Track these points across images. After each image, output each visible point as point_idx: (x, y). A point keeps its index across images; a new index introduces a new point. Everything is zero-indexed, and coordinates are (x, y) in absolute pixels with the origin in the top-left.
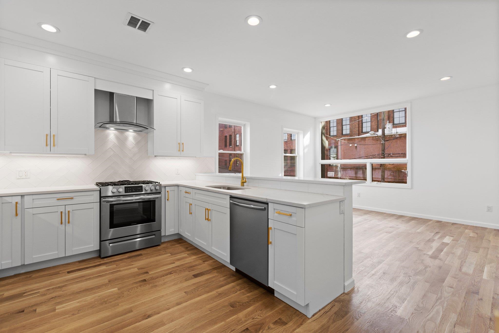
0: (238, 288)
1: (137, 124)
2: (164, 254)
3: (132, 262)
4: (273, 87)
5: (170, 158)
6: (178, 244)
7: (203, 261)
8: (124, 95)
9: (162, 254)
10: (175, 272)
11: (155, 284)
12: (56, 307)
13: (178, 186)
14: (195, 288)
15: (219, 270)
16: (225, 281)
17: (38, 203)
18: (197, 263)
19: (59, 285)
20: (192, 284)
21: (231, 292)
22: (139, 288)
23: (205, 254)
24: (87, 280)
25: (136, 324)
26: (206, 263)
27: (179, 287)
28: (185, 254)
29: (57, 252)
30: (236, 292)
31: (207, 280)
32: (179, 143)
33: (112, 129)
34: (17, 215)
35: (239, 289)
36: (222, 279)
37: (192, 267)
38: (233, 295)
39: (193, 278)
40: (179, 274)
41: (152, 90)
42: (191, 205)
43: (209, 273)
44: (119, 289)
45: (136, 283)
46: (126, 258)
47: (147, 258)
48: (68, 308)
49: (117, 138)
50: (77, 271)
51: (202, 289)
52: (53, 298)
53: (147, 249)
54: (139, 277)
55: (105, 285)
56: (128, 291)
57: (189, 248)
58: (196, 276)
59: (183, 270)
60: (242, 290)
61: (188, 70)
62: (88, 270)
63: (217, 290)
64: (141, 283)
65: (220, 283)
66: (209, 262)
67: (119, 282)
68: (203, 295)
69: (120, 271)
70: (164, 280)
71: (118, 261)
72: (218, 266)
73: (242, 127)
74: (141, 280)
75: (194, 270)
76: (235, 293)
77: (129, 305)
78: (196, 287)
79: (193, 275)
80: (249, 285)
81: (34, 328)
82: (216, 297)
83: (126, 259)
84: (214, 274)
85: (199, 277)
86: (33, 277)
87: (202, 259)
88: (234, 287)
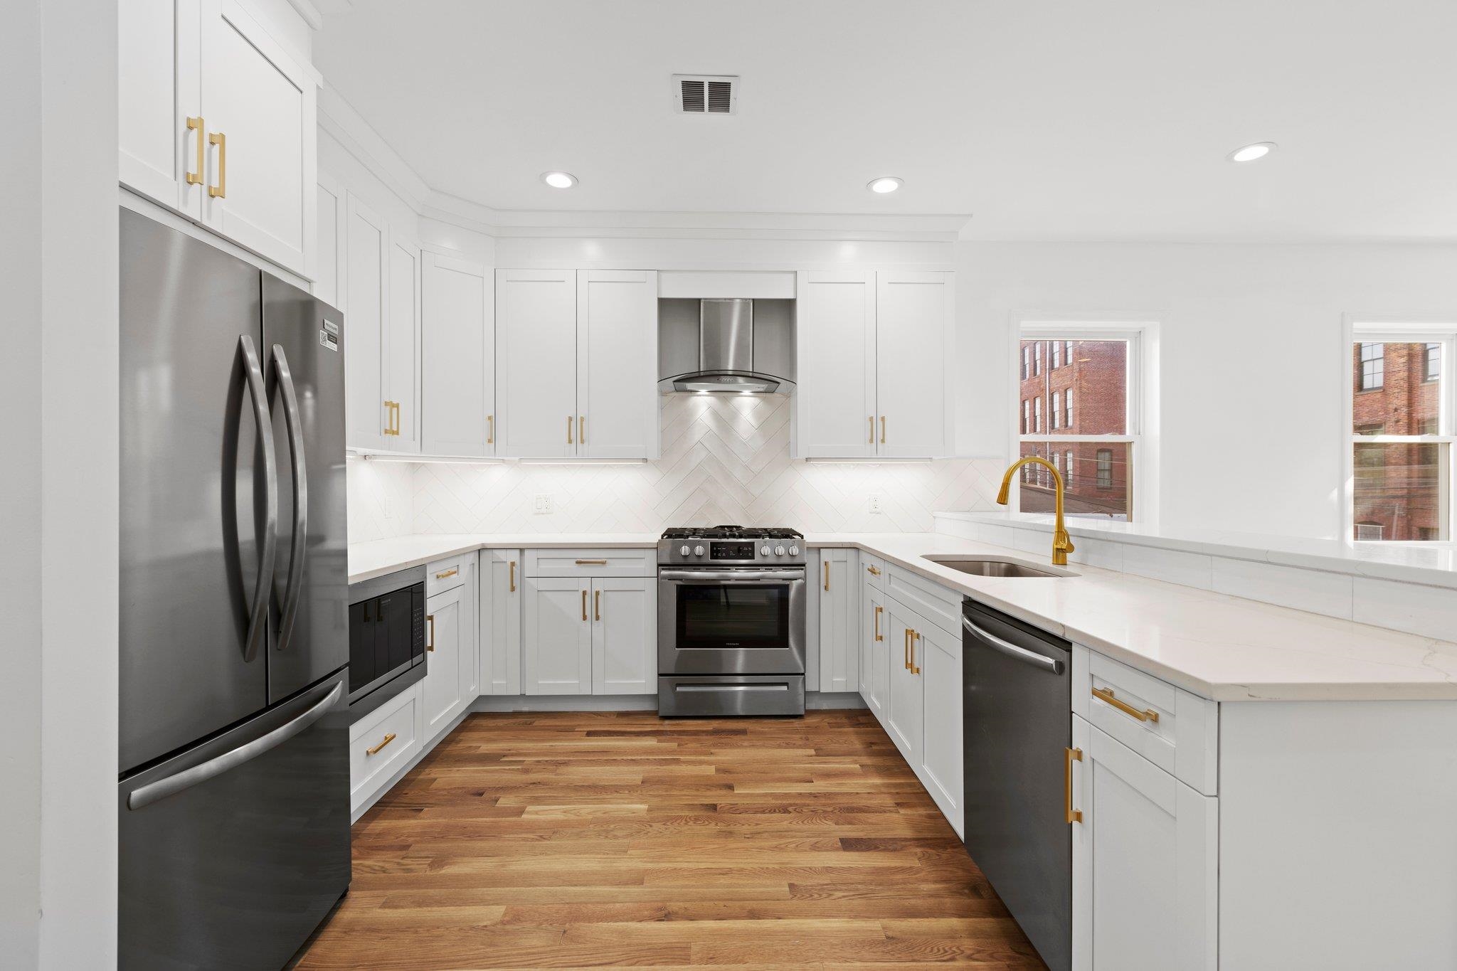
0: (968, 945)
1: (756, 375)
2: (800, 747)
3: (715, 745)
4: (1251, 154)
5: (854, 464)
6: (853, 726)
7: (896, 804)
8: (724, 301)
9: (795, 746)
10: (799, 809)
11: (732, 828)
12: (526, 807)
13: (855, 548)
14: (827, 885)
15: (934, 851)
16: (932, 901)
17: (547, 567)
18: (875, 802)
19: (559, 759)
20: (823, 865)
21: (935, 950)
22: (691, 823)
23: (915, 781)
24: (608, 762)
25: (630, 924)
26: (902, 811)
27: (783, 863)
28: (855, 762)
29: (577, 682)
30: (952, 959)
31: (877, 871)
32: (871, 419)
33: (703, 392)
34: (513, 589)
35: (969, 952)
36: (926, 887)
37: (851, 810)
38: (932, 964)
39: (837, 849)
40: (805, 822)
41: (791, 272)
42: (879, 613)
43: (895, 850)
44: (649, 810)
45: (692, 807)
46: (707, 733)
47: (753, 746)
48: (542, 817)
49: (716, 415)
50: (603, 736)
51: (844, 897)
52: (534, 783)
53: (766, 721)
54: (709, 793)
55: (630, 788)
56: (664, 824)
57: (874, 747)
58: (848, 844)
59: (824, 811)
60: (977, 960)
61: (885, 186)
62: (621, 740)
63: (887, 922)
64: (701, 813)
65: (913, 902)
66: (915, 813)
67: (660, 792)
68: (833, 917)
69: (677, 761)
70: (757, 824)
71: (687, 735)
72: (938, 835)
73: (1128, 344)
74: (707, 805)
75: (854, 824)
76: (944, 961)
77: (645, 862)
78: (829, 882)
79: (842, 840)
80: (1017, 953)
81: (475, 840)
82: (873, 943)
83: (707, 735)
84: (911, 860)
85: (858, 851)
86: (534, 724)
87: (897, 793)
88: (952, 935)
